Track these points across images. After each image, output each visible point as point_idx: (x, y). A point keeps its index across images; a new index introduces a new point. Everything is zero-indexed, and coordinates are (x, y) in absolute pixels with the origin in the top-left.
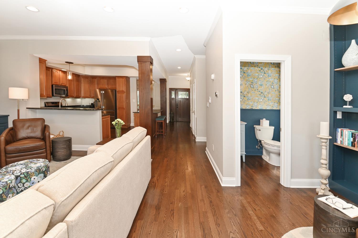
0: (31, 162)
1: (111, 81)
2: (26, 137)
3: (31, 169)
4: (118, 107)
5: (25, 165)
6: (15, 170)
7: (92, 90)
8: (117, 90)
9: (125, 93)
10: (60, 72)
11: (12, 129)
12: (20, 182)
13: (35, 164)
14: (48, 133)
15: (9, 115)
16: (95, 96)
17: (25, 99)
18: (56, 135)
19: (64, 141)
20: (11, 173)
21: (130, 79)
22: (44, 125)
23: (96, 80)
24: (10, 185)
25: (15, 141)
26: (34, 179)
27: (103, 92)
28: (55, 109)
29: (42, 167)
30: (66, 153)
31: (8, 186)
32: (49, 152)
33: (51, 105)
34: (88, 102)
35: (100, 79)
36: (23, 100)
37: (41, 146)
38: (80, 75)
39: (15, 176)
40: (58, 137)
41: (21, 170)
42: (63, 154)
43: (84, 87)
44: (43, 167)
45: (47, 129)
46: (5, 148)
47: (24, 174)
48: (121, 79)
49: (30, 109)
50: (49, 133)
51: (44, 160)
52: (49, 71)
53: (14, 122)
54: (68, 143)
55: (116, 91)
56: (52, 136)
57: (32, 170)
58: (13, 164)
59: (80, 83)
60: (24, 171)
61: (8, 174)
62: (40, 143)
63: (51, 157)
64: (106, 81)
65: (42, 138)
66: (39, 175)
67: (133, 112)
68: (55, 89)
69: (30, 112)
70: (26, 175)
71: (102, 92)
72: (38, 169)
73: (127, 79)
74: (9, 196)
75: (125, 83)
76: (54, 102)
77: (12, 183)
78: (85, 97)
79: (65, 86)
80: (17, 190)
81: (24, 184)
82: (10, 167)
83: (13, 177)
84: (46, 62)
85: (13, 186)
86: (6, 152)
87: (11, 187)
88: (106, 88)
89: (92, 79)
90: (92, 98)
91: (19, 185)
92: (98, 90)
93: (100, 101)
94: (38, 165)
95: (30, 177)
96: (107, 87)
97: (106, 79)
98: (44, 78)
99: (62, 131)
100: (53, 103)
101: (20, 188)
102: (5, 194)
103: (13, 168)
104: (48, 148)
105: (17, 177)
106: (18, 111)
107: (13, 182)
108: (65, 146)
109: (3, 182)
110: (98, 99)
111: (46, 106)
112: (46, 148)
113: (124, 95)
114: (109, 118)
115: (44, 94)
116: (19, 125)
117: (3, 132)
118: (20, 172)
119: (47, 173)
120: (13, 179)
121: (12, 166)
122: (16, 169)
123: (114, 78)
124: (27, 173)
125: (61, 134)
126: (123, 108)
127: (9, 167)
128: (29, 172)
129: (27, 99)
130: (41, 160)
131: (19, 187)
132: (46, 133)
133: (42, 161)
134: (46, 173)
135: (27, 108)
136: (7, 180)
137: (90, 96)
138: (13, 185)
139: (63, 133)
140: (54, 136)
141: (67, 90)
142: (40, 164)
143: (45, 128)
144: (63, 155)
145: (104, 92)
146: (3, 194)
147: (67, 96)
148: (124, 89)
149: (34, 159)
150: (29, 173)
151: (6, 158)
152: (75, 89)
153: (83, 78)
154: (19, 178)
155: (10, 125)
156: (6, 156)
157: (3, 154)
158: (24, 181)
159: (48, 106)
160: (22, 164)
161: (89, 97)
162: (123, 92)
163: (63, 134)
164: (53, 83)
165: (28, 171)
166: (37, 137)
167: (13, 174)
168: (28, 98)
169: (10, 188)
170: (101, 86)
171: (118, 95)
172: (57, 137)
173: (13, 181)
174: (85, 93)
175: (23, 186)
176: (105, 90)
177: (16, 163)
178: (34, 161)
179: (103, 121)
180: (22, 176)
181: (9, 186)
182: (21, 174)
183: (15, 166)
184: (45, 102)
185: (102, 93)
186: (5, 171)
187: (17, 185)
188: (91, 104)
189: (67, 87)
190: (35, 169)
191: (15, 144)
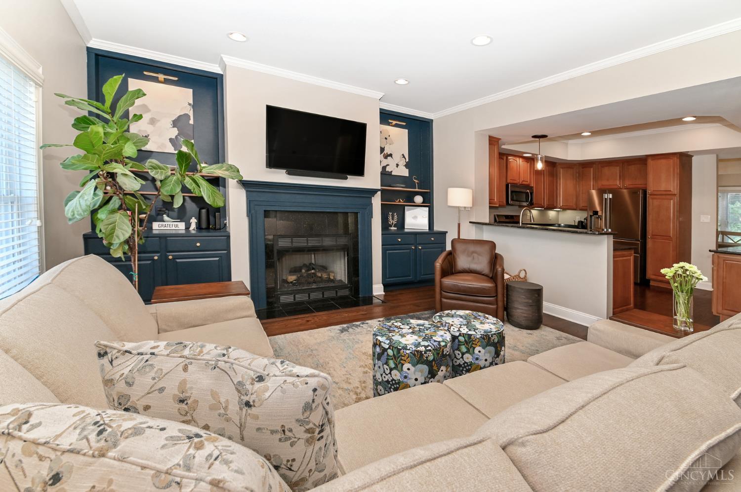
0: (475, 318)
1: (633, 168)
2: (467, 269)
3: (474, 331)
4: (650, 232)
5: (466, 321)
6: (452, 325)
7: (582, 193)
8: (649, 192)
9: (677, 199)
10: (521, 160)
11: (450, 253)
12: (458, 349)
13: (481, 323)
14: (500, 269)
15: (447, 232)
16: (588, 206)
17: (468, 208)
18: (513, 275)
19: (528, 289)
20: (446, 328)
21: (693, 158)
22: (494, 253)
23: (592, 169)
24: (443, 349)
25: (453, 274)
26: (479, 352)
27: (611, 196)
28: (512, 227)
29: (492, 333)
30: (531, 316)
31: (441, 350)
32: (500, 304)
33: (504, 219)
34: (571, 217)
35: (602, 167)
36: (465, 208)
37: (489, 289)
38: (556, 163)
39: (452, 335)
40: (516, 280)
41: (460, 327)
42: (525, 315)
43: (565, 186)
44: (495, 334)
45: (498, 261)
46: (441, 281)
47: (464, 337)
48: (663, 161)
49: (474, 225)
50: (503, 270)
51: (495, 319)
52: (503, 159)
53: (453, 242)
54: (537, 296)
55: (645, 192)
56: (506, 276)
57: (476, 333)
58: (449, 311)
59: (556, 180)
60: (464, 330)
61: (442, 328)
62: (488, 285)
63: (504, 315)
64: (617, 170)
65: (491, 276)
66: (488, 347)
67: (710, 251)
68: (512, 192)
69: (473, 228)
70: (467, 339)
71: (606, 195)
72: (485, 335)
73: (684, 160)
74: (441, 369)
75: (677, 170)
76: (509, 216)
77: (446, 347)
78: (564, 209)
79: (528, 187)
80: (453, 360)
81: (463, 354)
82: (445, 317)
83: (448, 337)
84: (499, 141)
85: (447, 354)
86: (442, 288)
87: (444, 353)
88: (616, 187)
89: (583, 168)
90: (581, 210)
91: (457, 352)
92: (594, 193)
93: (600, 217)
94: (487, 327)
95: (473, 345)
96: (620, 184)
97: (617, 166)
98: (496, 171)
99: (524, 270)
100: (507, 217)
101: (458, 359)
102: (436, 362)
103: (449, 320)
104: (500, 296)
105: (454, 338)
106: (459, 225)
107: (448, 346)
108: (531, 301)
109: (435, 341)
110: (596, 213)
111: (495, 221)
112: (497, 296)
113: (672, 204)
114: (632, 258)
115: (494, 200)
116: (459, 247)
117: (439, 256)
118: (459, 330)
119: (501, 349)
120: (449, 340)
121: (448, 315)
122: (453, 323)
123: (642, 161)
124: (470, 336)
125: (522, 275)
126: (668, 237)
127: (444, 315)
128: (471, 335)
129: (471, 208)
130: (492, 319)
131: (455, 357)
132: (497, 270)
133: (493, 322)
134: (499, 349)
135: (470, 222)
136: (440, 339)
137: (576, 204)
138: (448, 352)
139: (526, 273)
140: (509, 277)
141: (531, 194)
142: (490, 327)
143: (495, 260)
144: (525, 317)
145: (613, 196)
146: (434, 362)
147: (531, 205)
148: (673, 186)
149: (480, 314)
150: (472, 337)
151: (441, 298)
152: (547, 191)
153: (562, 168)
154: (457, 340)
155: (449, 248)
156: (441, 293)
157: (438, 289)
158: (464, 349)
159: (500, 222)
160: (461, 317)
161: (575, 208)
162: (668, 194)
163: (525, 276)
164: (508, 181)
165: (470, 333)
166: (483, 273)
167: (448, 330)
168: (471, 206)
169: (444, 356)
170: (605, 183)
171: (652, 204)
172: (514, 280)
173: (449, 344)
174: (565, 200)
175: (462, 357)
176: (615, 192)
177: (453, 312)
178: (479, 316)
179: (614, 262)
180: (461, 339)
181: (443, 351)
182: (460, 335)
183: (453, 316)
184: (495, 215)
185: (606, 197)
186: (439, 320)
187: (454, 351)
188: (579, 222)
189: (531, 188)
190: (482, 333)
191: (452, 277)
